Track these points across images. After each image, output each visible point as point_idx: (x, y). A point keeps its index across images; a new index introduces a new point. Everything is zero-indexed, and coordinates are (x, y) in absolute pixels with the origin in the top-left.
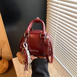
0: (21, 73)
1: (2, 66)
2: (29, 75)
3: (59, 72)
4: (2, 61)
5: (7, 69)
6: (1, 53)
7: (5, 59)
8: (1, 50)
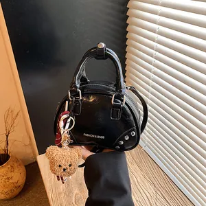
0: (60, 194)
1: (8, 178)
2: (81, 198)
3: (158, 190)
4: (9, 166)
5: (22, 186)
6: (8, 144)
7: (17, 161)
8: (7, 136)
